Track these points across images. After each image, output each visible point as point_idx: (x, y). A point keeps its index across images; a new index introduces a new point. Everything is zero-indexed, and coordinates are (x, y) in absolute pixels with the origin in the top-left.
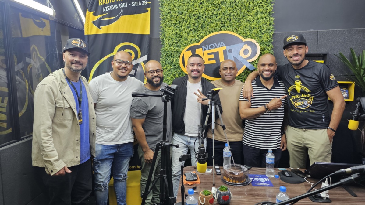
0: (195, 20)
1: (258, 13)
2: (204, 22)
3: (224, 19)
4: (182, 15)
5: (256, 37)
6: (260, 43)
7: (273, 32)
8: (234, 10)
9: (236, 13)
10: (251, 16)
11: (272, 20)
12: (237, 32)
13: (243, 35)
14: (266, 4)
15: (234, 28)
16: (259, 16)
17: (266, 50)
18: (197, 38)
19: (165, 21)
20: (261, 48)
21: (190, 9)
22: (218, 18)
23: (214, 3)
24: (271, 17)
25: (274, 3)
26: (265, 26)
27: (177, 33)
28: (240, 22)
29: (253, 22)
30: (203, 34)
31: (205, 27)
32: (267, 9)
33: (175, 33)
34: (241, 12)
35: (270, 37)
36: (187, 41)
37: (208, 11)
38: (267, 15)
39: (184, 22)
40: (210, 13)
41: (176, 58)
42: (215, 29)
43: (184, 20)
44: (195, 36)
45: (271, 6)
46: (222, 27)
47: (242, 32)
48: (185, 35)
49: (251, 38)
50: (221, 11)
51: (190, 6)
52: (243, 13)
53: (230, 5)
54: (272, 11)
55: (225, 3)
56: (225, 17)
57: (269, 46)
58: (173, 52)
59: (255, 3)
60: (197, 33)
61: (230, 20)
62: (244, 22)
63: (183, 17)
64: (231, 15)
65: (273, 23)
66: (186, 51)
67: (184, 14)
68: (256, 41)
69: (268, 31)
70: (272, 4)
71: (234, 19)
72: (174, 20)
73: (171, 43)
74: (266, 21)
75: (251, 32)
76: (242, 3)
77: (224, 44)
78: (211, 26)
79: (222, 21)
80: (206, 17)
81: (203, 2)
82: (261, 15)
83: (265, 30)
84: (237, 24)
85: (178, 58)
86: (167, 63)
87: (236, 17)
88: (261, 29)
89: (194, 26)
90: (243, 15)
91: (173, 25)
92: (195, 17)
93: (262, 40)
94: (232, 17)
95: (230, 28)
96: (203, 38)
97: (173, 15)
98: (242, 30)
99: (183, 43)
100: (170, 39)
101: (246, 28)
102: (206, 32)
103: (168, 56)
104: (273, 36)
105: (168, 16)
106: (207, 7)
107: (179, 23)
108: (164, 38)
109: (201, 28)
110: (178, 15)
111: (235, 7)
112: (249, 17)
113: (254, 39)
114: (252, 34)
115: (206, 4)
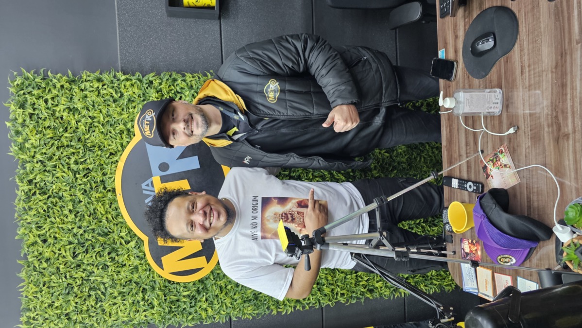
0: (87, 253)
1: (72, 107)
2: (93, 230)
3: (85, 184)
4: (74, 285)
5: (131, 110)
6: (144, 100)
7: (117, 74)
8: (62, 161)
9: (70, 157)
10: (79, 124)
11: (89, 76)
12: (119, 154)
13: (125, 140)
14: (50, 90)
15: (107, 161)
16: (79, 106)
17: (161, 89)
18: (133, 244)
19: (90, 323)
21: (58, 268)
22: (82, 200)
23: (44, 211)
24: (81, 77)
25: (47, 73)
26: (103, 92)
27: (120, 293)
28: (94, 146)
29: (92, 118)
30: (124, 230)
31: (106, 228)
32: (62, 86)
33: (119, 298)
34: (68, 146)
35: (131, 80)
36: (139, 266)
37: (64, 223)
38: (77, 88)
39: (92, 279)
40: (69, 218)
41: (182, 289)
42: (111, 203)
43: (86, 278)
44: (128, 249)
45: (55, 78)
46: (105, 188)
47: (118, 141)
48: (124, 273)
49: (132, 121)
50: (65, 194)
51: (50, 269)
52: (71, 141)
53: (49, 172)
54: (68, 76)
55: (45, 184)
56: (81, 182)
57: (151, 82)
58: (168, 297)
59: (46, 114)
60: (121, 244)
61: (88, 171)
62: (93, 138)
63: (79, 282)
64: (75, 169)
65: (97, 74)
66: (163, 269)
67: (71, 281)
69: (116, 85)
70: (48, 76)
71: (86, 160)
72: (87, 303)
73: (143, 305)
74: (91, 89)
75: (117, 122)
76: (45, 144)
77: (148, 182)
78: (103, 213)
79: (91, 188)
80: (80, 227)
81: (42, 238)
82: (76, 100)
83: (111, 91)
84: (97, 155)
85: (182, 284)
86: (193, 309)
87: (80, 157)
88: (109, 101)
89: (102, 253)
90: (77, 140)
91: (99, 304)
92: (79, 254)
93: (137, 97)
94: (81, 167)
95: (108, 170)
96: (132, 231)
97: (74, 308)
98: (112, 142)
99: (144, 275)
100: (134, 309)
101: (109, 133)
102: (117, 225)
103: (175, 310)
104: (128, 74)
105: (76, 319)
106: (54, 225)
107: (96, 291)
108: (133, 322)
109: (109, 237)
110: (74, 295)
111: (57, 159)
112: (82, 128)
113: (134, 114)
114: (123, 118)
115: (48, 230)
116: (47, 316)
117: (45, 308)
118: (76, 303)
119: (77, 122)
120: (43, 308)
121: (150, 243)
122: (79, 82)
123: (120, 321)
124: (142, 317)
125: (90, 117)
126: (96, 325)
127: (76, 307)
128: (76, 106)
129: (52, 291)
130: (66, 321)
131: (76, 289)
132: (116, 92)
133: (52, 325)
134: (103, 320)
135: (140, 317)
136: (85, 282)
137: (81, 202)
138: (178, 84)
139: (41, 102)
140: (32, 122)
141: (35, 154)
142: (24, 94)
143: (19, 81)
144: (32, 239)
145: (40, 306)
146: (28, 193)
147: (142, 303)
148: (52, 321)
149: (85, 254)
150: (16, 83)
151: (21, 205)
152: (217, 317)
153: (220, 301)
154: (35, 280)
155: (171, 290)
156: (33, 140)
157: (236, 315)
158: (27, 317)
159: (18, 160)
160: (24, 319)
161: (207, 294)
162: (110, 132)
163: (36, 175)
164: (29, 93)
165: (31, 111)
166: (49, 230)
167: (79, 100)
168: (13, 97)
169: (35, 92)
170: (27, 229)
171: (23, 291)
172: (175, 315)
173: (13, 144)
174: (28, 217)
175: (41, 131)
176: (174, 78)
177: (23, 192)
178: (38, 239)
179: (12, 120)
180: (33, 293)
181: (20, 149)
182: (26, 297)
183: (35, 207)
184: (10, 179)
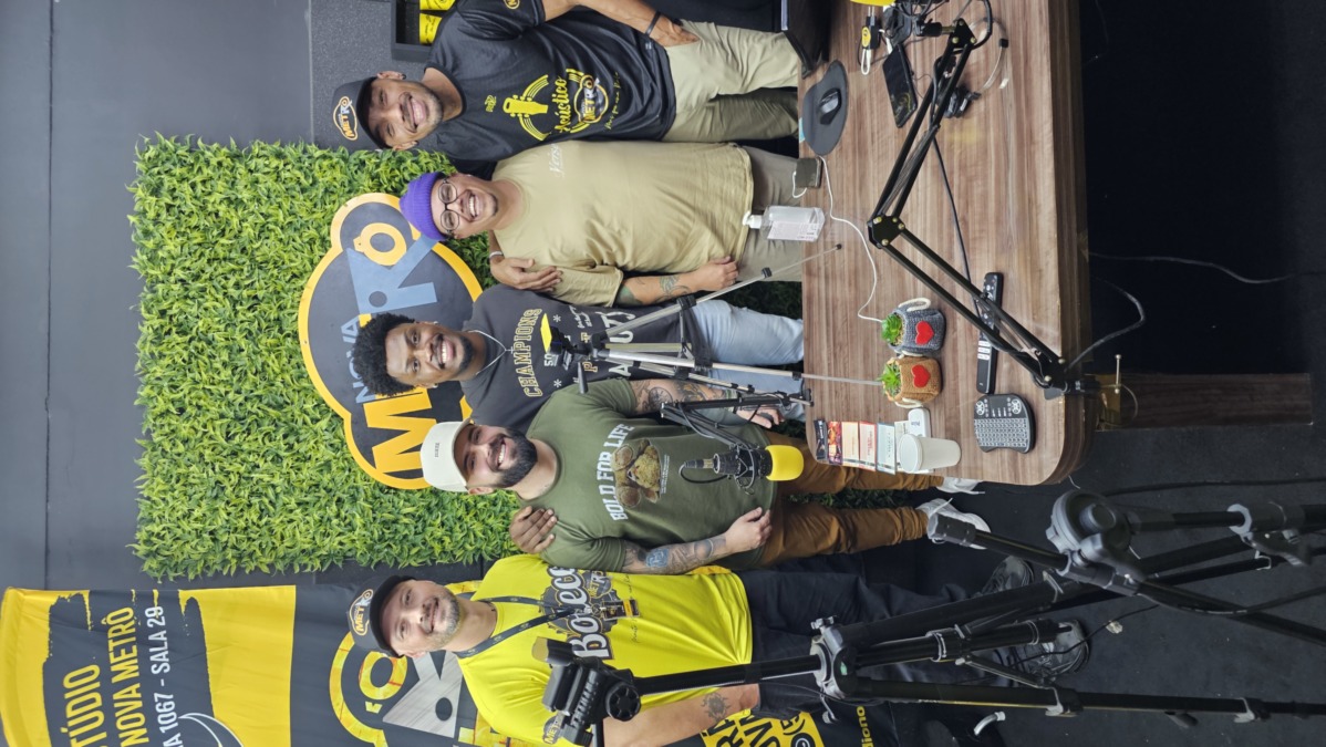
0: (249, 434)
1: (233, 197)
2: (260, 397)
3: (251, 322)
4: (226, 483)
5: (328, 207)
6: (350, 192)
7: (308, 147)
8: (215, 283)
9: (228, 276)
10: (245, 224)
11: (262, 149)
12: (306, 276)
13: (318, 252)
14: (200, 169)
15: (288, 286)
16: (245, 195)
17: (378, 176)
18: (323, 424)
19: (249, 551)
20: (371, 188)
21: (201, 455)
22: (243, 346)
23: (184, 361)
24: (250, 151)
25: (197, 142)
26: (284, 175)
27: (299, 504)
28: (267, 262)
29: (266, 216)
30: (309, 400)
31: (282, 395)
32: (220, 164)
33: (298, 511)
34: (225, 259)
35: (331, 158)
36: (333, 463)
37: (213, 384)
38: (243, 166)
39: (256, 476)
40: (222, 374)
41: (402, 502)
42: (291, 357)
43: (246, 475)
44: (316, 433)
45: (209, 149)
46: (281, 331)
47: (306, 255)
48: (308, 472)
49: (329, 224)
51: (189, 455)
52: (230, 252)
53: (193, 298)
54: (229, 148)
55: (186, 318)
56: (243, 318)
57: (363, 163)
58: (378, 515)
59: (193, 207)
60: (305, 423)
61: (255, 301)
62: (265, 249)
64: (236, 296)
65: (276, 146)
66: (374, 465)
67: (221, 477)
68: (343, 207)
69: (307, 164)
70: (197, 147)
71: (253, 283)
72: (246, 515)
73: (339, 525)
74: (266, 170)
75: (305, 225)
76: (190, 254)
77: (351, 323)
78: (277, 370)
79: (260, 329)
80: (238, 392)
81: (178, 404)
82: (240, 187)
83: (298, 174)
84: (272, 275)
85: (402, 495)
86: (420, 537)
87: (243, 277)
88: (294, 189)
89: (273, 435)
90: (239, 251)
91: (264, 520)
92: (235, 434)
93: (338, 187)
94: (245, 293)
95: (288, 300)
96: (324, 402)
97: (224, 523)
98: (297, 257)
99: (341, 477)
100: (322, 530)
101: (291, 242)
102: (299, 392)
103: (391, 536)
104: (325, 148)
105: (227, 542)
106: (197, 386)
107: (260, 497)
108: (318, 553)
109: (284, 410)
110: (226, 499)
111: (206, 280)
112: (249, 231)
113: (333, 213)
114: (315, 219)
115: (186, 391)
116: (179, 532)
117: (178, 519)
118: (229, 514)
119: (242, 221)
120: (174, 518)
121: (352, 422)
122: (246, 157)
123: (297, 549)
124: (335, 544)
125: (262, 214)
126: (259, 553)
127: (227, 521)
128: (240, 197)
129: (190, 491)
130: (211, 543)
131: (229, 490)
132: (306, 177)
133: (188, 547)
134: (271, 545)
135: (331, 544)
136: (243, 481)
137: (243, 350)
138: (405, 168)
139: (186, 186)
140: (170, 218)
141: (172, 269)
142: (159, 173)
143: (151, 153)
144: (161, 406)
145: (170, 515)
146: (159, 331)
147: (335, 521)
148: (188, 542)
149: (245, 435)
150: (147, 155)
151: (147, 350)
152: (458, 553)
153: (465, 526)
154: (164, 472)
155: (384, 505)
156: (172, 246)
157: (493, 551)
158: (147, 532)
159: (145, 278)
160: (141, 535)
161: (443, 514)
162: (294, 240)
163: (172, 303)
164: (166, 172)
165: (169, 201)
166: (189, 393)
167: (246, 186)
168: (141, 178)
169: (177, 171)
170: (155, 388)
171: (143, 490)
172: (389, 546)
173: (138, 251)
174: (159, 369)
175: (183, 234)
176: (400, 158)
177: (151, 330)
178: (171, 406)
179: (138, 213)
180: (159, 492)
181: (149, 260)
182: (148, 498)
183: (168, 353)
184: (131, 308)
